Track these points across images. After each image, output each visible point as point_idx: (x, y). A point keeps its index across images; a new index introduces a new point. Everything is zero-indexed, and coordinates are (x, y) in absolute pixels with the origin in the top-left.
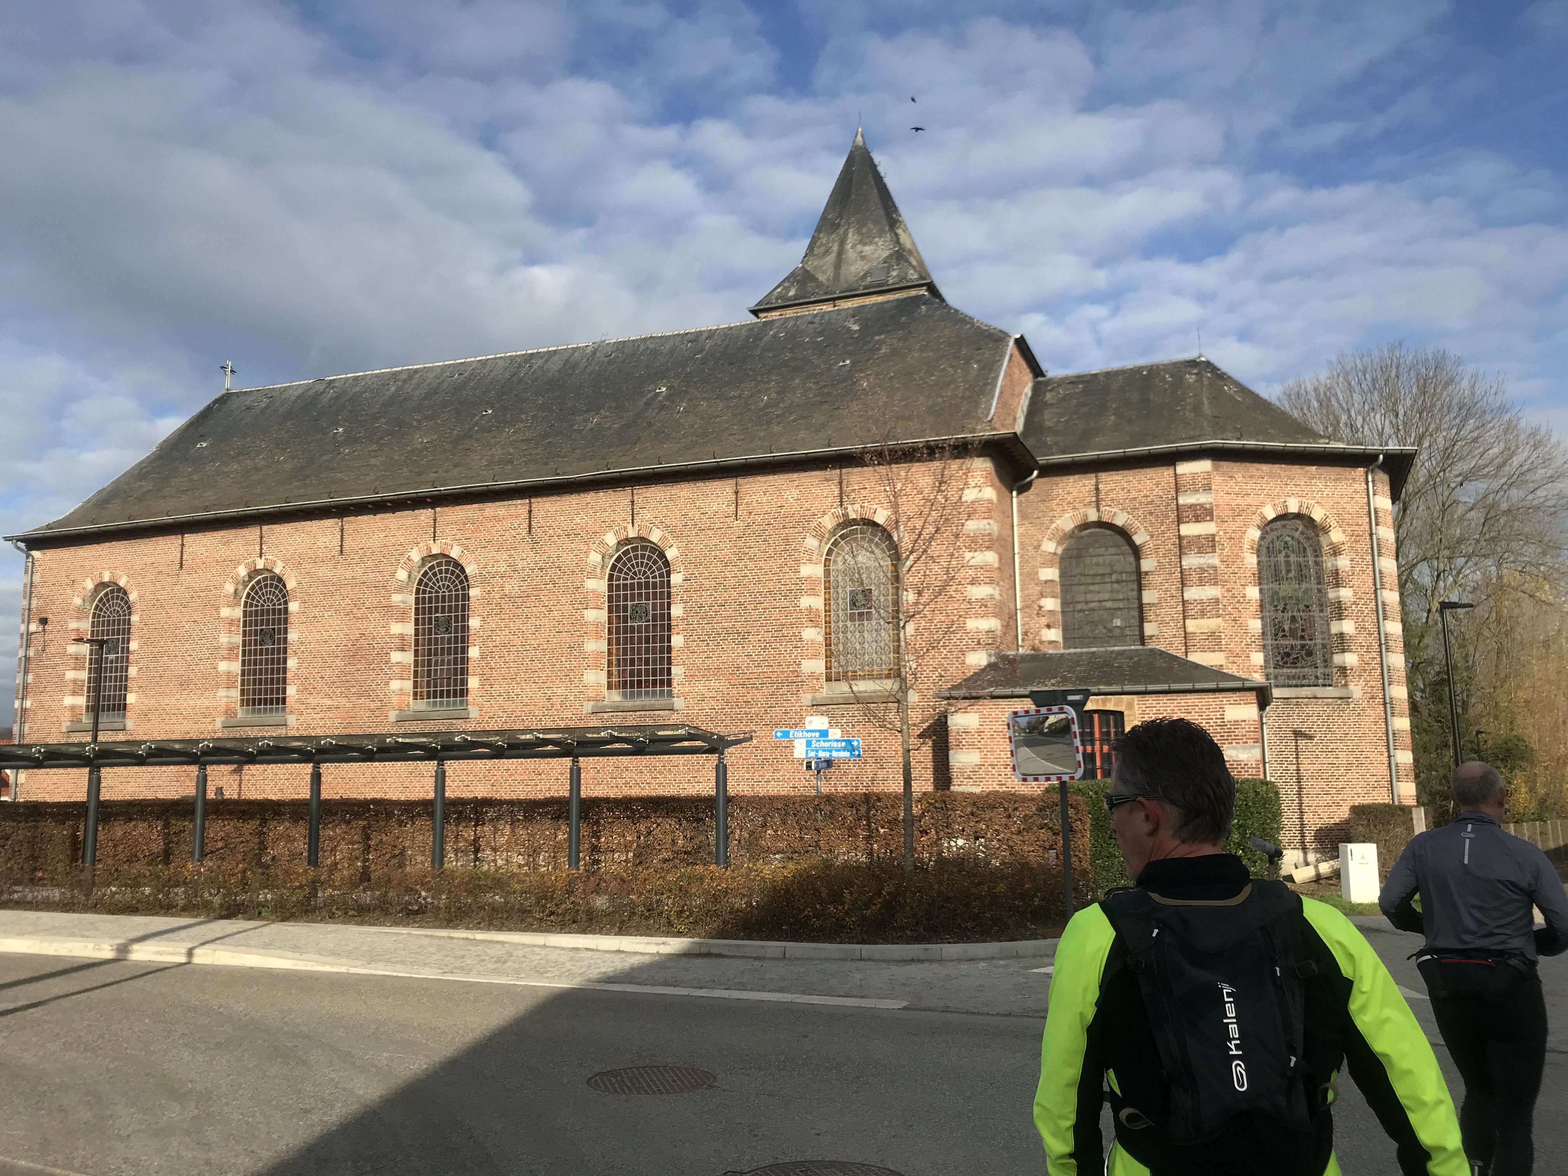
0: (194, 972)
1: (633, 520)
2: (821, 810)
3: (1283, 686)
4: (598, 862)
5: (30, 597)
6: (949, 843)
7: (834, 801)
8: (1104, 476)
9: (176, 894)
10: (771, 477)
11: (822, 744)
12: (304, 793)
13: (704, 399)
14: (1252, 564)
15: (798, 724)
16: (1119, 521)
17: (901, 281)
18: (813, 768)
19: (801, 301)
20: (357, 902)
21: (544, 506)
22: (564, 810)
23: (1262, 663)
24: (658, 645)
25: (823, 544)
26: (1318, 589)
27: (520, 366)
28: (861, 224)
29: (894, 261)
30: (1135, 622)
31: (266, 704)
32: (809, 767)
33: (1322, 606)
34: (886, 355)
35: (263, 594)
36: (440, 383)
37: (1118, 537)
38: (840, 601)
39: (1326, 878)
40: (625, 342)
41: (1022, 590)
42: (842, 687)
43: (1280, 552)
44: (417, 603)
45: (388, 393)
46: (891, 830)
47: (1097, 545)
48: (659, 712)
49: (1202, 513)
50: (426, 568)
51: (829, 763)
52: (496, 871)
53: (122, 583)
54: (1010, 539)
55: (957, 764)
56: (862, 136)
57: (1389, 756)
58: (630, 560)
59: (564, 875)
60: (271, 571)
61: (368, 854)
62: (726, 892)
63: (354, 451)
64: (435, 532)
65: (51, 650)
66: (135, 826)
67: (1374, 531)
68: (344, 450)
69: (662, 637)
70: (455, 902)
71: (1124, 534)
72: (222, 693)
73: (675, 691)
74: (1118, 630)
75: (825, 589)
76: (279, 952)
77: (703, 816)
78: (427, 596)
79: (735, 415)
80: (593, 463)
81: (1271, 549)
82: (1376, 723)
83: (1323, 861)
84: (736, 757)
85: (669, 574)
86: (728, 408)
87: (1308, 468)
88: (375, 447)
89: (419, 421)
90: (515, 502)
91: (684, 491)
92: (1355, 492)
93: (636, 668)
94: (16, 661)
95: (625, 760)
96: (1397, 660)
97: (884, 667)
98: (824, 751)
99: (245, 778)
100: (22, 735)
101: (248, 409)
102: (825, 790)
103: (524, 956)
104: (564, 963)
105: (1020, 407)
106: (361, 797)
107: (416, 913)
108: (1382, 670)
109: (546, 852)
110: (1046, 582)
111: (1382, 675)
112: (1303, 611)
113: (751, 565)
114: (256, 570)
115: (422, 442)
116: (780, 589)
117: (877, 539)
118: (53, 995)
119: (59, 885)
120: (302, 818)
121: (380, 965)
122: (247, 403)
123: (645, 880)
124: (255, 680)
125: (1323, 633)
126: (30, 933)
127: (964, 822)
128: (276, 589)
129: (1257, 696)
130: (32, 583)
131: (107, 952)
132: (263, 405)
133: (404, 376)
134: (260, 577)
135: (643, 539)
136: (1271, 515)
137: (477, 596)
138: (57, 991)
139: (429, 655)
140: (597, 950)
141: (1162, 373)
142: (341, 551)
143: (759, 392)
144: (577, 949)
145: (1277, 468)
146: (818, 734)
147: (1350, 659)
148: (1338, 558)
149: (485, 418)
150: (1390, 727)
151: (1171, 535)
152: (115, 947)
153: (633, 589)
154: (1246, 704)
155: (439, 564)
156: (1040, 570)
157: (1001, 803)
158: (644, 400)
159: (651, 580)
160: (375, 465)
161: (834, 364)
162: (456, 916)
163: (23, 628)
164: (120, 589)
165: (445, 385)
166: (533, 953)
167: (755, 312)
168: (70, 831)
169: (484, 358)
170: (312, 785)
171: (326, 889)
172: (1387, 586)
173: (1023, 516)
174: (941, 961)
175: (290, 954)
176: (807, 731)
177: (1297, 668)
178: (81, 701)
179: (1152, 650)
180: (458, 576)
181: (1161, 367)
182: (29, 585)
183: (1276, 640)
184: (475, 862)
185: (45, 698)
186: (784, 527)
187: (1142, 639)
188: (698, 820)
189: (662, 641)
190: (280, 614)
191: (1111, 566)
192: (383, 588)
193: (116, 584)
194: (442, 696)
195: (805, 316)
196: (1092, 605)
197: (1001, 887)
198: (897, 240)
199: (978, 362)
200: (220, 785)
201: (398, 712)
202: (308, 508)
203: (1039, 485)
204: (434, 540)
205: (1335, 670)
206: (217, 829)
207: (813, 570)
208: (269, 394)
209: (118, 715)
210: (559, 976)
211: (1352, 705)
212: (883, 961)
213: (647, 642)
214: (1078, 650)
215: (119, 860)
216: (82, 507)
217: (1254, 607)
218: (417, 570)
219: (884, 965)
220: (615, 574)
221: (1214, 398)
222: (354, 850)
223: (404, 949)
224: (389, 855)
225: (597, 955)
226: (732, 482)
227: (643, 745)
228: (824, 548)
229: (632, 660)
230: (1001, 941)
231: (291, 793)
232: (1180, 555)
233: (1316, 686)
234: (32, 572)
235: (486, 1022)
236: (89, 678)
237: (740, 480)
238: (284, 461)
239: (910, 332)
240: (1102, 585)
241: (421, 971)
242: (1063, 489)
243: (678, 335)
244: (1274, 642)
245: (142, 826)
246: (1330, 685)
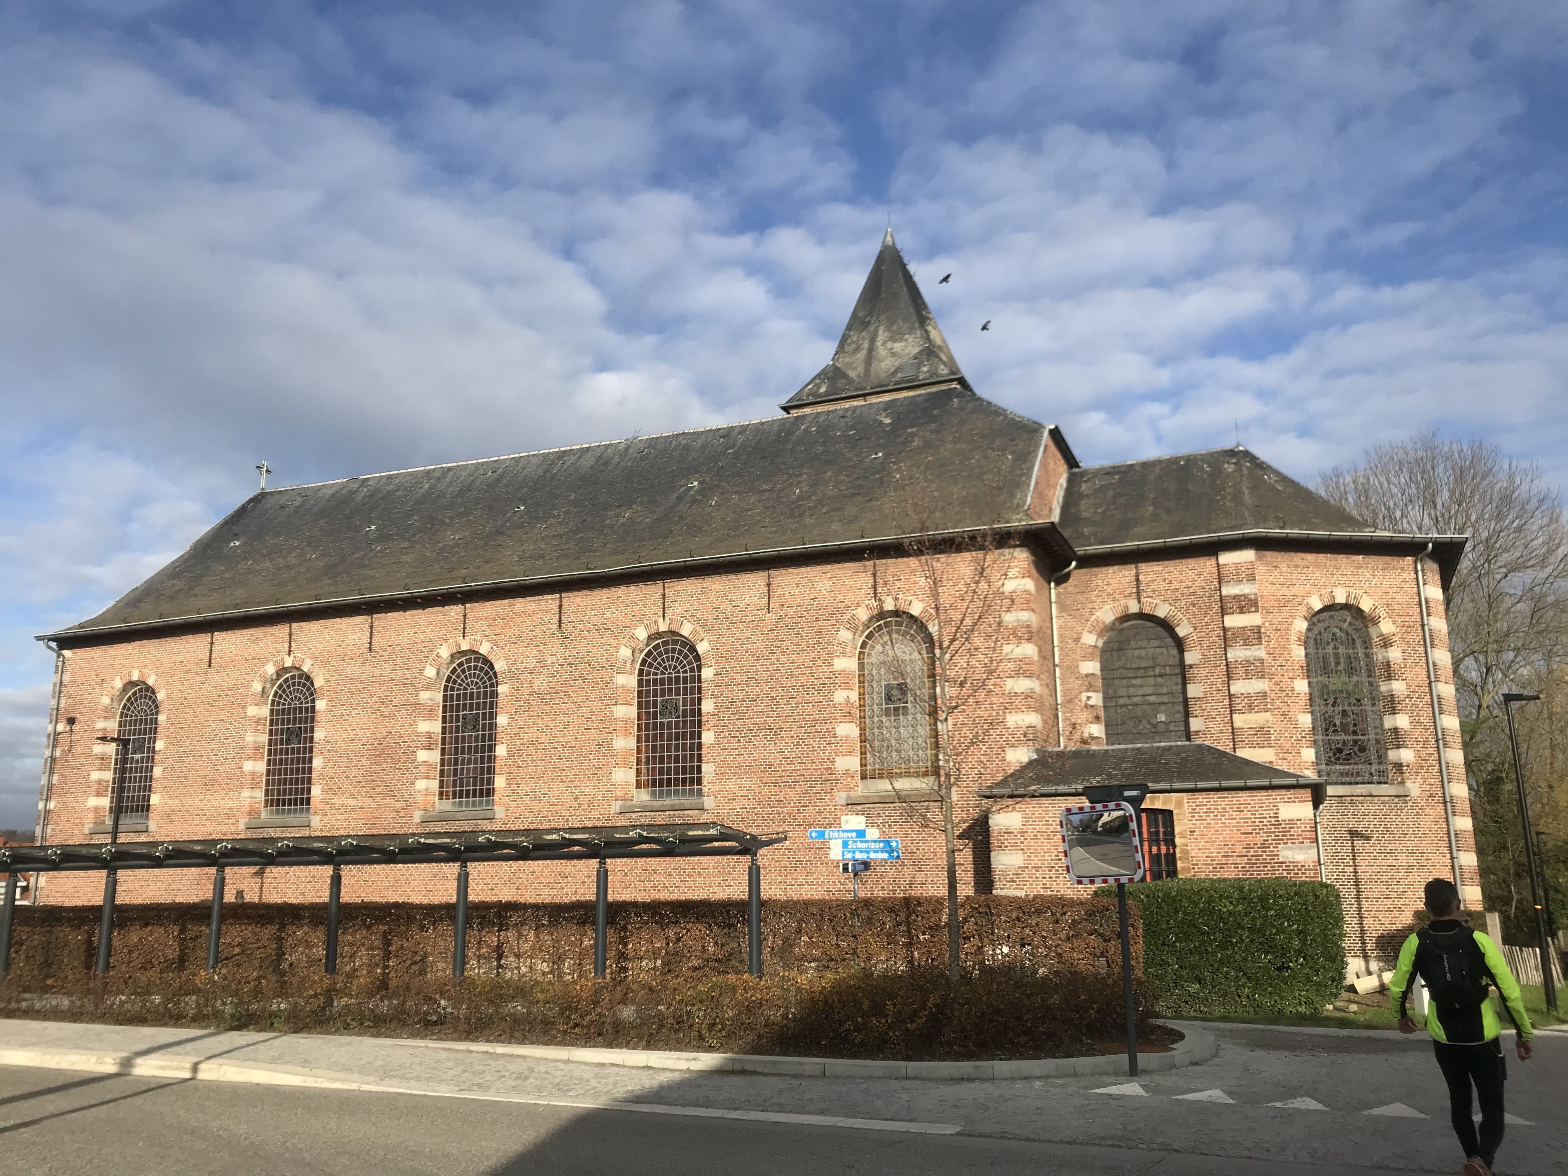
0: (197, 1089)
1: (664, 613)
2: (858, 915)
3: (1336, 784)
4: (626, 970)
5: (59, 697)
6: (994, 950)
7: (873, 906)
8: (1144, 567)
9: (187, 1004)
10: (803, 569)
11: (860, 845)
12: (323, 896)
13: (736, 492)
14: (1300, 656)
15: (834, 823)
16: (1161, 613)
17: (931, 376)
18: (850, 870)
19: (832, 397)
20: (373, 1012)
21: (575, 601)
22: (590, 914)
23: (1314, 760)
24: (688, 742)
25: (857, 637)
26: (1369, 682)
27: (553, 463)
28: (891, 322)
29: (924, 357)
30: (1180, 717)
31: (290, 805)
32: (845, 869)
33: (1373, 700)
34: (918, 448)
35: (290, 692)
36: (473, 481)
37: (1160, 629)
38: (875, 696)
40: (657, 438)
41: (1062, 684)
42: (883, 786)
43: (1328, 644)
44: (445, 701)
45: (421, 491)
46: (932, 936)
47: (1138, 638)
48: (689, 812)
49: (1247, 604)
50: (455, 665)
51: (866, 865)
52: (520, 980)
53: (150, 682)
54: (1049, 631)
55: (1000, 866)
56: (892, 236)
57: (1452, 858)
58: (660, 654)
59: (590, 984)
60: (299, 669)
61: (389, 959)
62: (760, 1003)
63: (386, 549)
64: (464, 628)
65: (78, 750)
66: (151, 932)
67: (1426, 622)
68: (376, 547)
69: (692, 733)
70: (475, 1013)
71: (1166, 626)
72: (246, 793)
73: (705, 790)
74: (1163, 726)
75: (860, 683)
76: (288, 1067)
77: (735, 921)
78: (455, 693)
79: (767, 508)
80: (625, 556)
81: (1319, 641)
82: (1436, 822)
83: (1387, 970)
84: (769, 858)
85: (699, 668)
86: (760, 501)
87: (1354, 557)
88: (406, 544)
89: (451, 518)
90: (545, 597)
91: (716, 584)
92: (1404, 581)
93: (665, 765)
94: (42, 761)
95: (653, 862)
96: (1456, 756)
97: (921, 764)
98: (861, 852)
99: (267, 881)
100: (44, 838)
101: (283, 507)
102: (862, 894)
103: (547, 1072)
104: (588, 1081)
105: (1056, 498)
106: (383, 901)
107: (435, 1023)
108: (1440, 766)
109: (571, 959)
110: (1087, 676)
111: (1441, 772)
112: (1354, 705)
113: (783, 659)
114: (284, 668)
115: (454, 539)
116: (813, 684)
117: (912, 632)
119: (69, 994)
120: (322, 924)
121: (395, 1082)
122: (281, 502)
123: (675, 990)
124: (279, 780)
125: (1376, 727)
126: (33, 1044)
127: (1010, 928)
128: (304, 686)
129: (1312, 793)
130: (61, 682)
131: (109, 1066)
132: (297, 504)
133: (438, 474)
134: (288, 675)
135: (674, 633)
136: (1317, 606)
137: (506, 692)
139: (456, 753)
140: (624, 1066)
141: (1200, 463)
142: (370, 648)
143: (791, 485)
144: (602, 1065)
145: (1322, 557)
146: (854, 834)
147: (1406, 755)
148: (1389, 649)
149: (517, 514)
150: (1451, 828)
151: (1215, 627)
152: (118, 1061)
153: (663, 684)
154: (1301, 802)
155: (468, 661)
156: (1081, 663)
157: (1049, 908)
158: (676, 495)
159: (681, 675)
160: (407, 563)
161: (866, 457)
162: (476, 1028)
163: (50, 728)
164: (149, 688)
165: (478, 483)
166: (557, 1069)
167: (786, 409)
168: (85, 936)
169: (517, 455)
170: (331, 889)
171: (341, 998)
172: (1442, 678)
173: (1062, 608)
174: (992, 1079)
175: (299, 1069)
176: (843, 831)
177: (1350, 764)
178: (105, 802)
179: (1199, 746)
180: (487, 673)
181: (1199, 457)
182: (58, 685)
183: (1327, 735)
184: (498, 969)
185: (69, 799)
186: (817, 620)
187: (1188, 735)
188: (730, 926)
189: (692, 738)
190: (307, 712)
191: (1154, 659)
192: (411, 685)
193: (144, 683)
194: (468, 796)
195: (836, 410)
196: (1136, 700)
197: (1055, 999)
198: (927, 337)
199: (1012, 453)
200: (242, 887)
201: (423, 812)
202: (338, 606)
203: (1078, 576)
204: (464, 636)
205: (1390, 767)
206: (234, 934)
207: (847, 664)
208: (302, 493)
209: (142, 816)
210: (583, 1095)
211: (1410, 804)
212: (931, 1080)
213: (677, 739)
214: (1122, 746)
215: (133, 967)
216: (115, 606)
217: (1303, 701)
218: (446, 666)
219: (931, 1084)
220: (645, 668)
221: (1254, 487)
222: (374, 956)
223: (420, 1064)
224: (408, 963)
225: (624, 1071)
226: (764, 574)
227: (673, 846)
228: (858, 641)
229: (662, 758)
230: (1056, 1058)
231: (312, 897)
232: (1225, 648)
233: (1371, 783)
234: (62, 672)
235: (503, 1147)
236: (114, 779)
237: (773, 573)
238: (317, 558)
239: (942, 425)
240: (1145, 679)
241: (437, 1088)
242: (1103, 580)
243: (710, 430)
244: (1325, 737)
245: (159, 931)
246: (1386, 783)
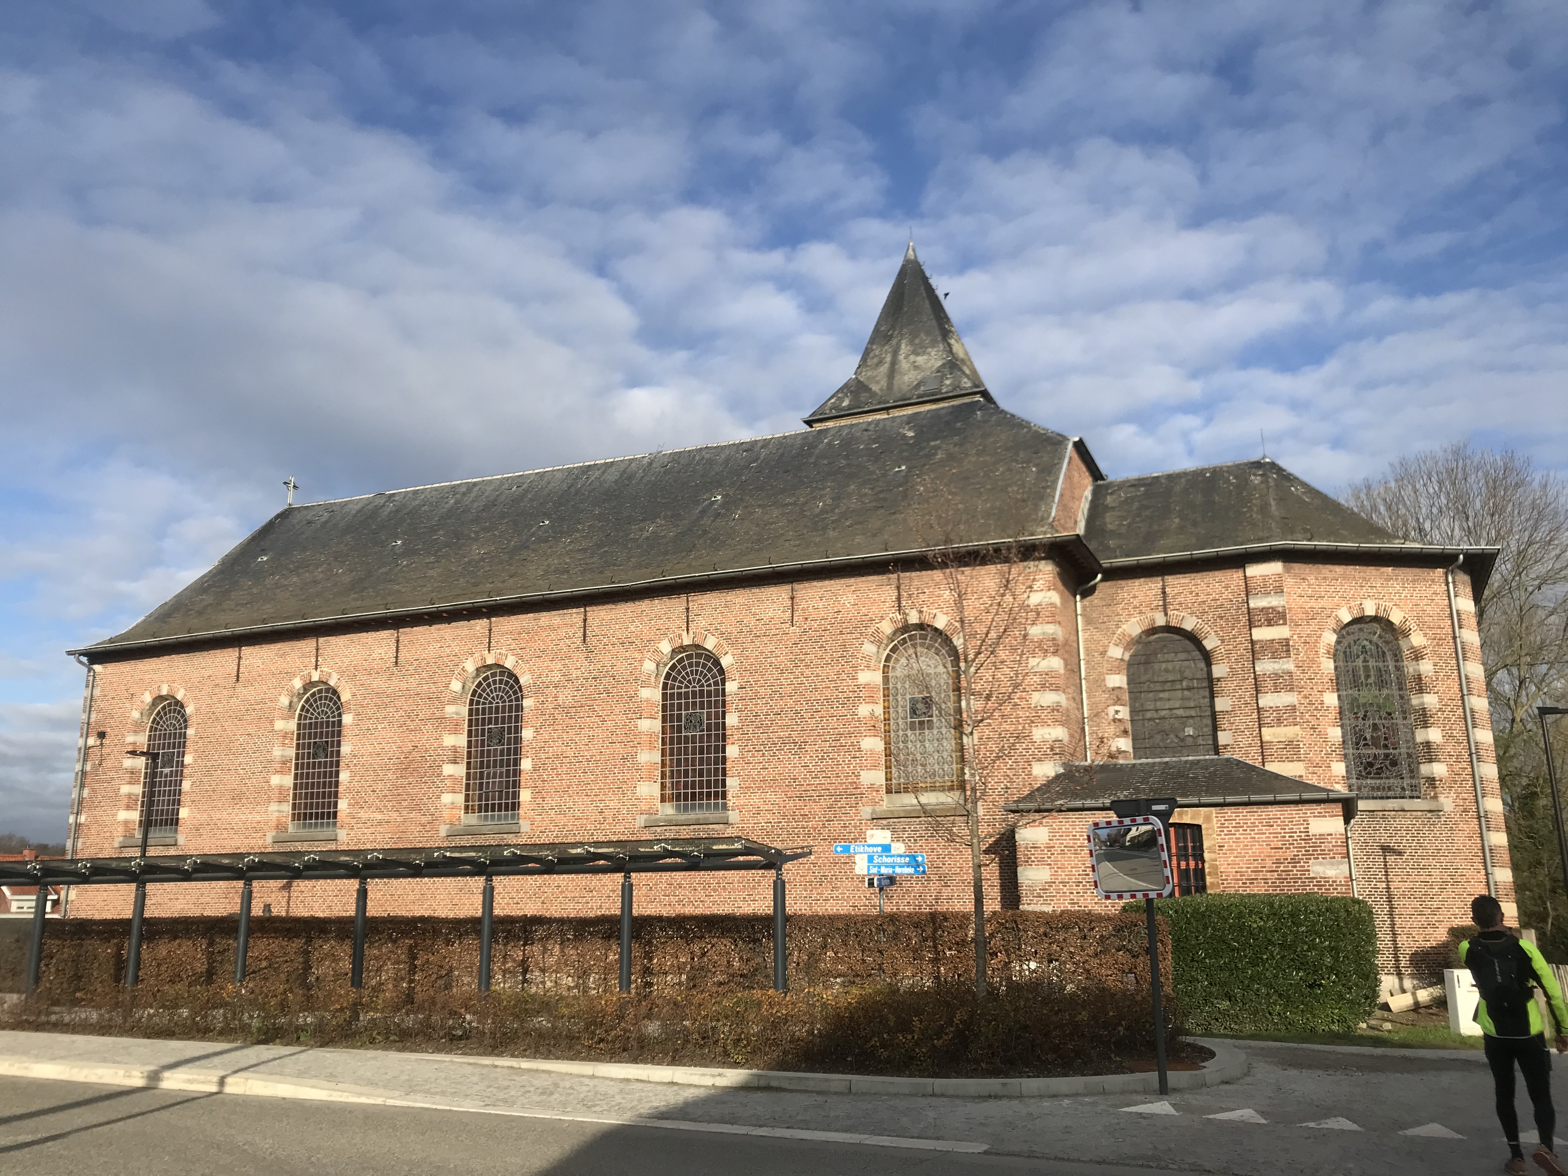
0: (223, 1103)
1: (688, 627)
2: (884, 931)
3: (1367, 798)
4: (651, 985)
5: (90, 711)
6: (1021, 966)
7: (899, 921)
8: (1170, 579)
9: (214, 1017)
10: (827, 583)
11: (885, 859)
12: (350, 910)
13: (759, 506)
14: (1329, 669)
15: (860, 837)
16: (1188, 626)
17: (954, 389)
18: (875, 885)
19: (855, 411)
20: (399, 1026)
21: (599, 614)
22: (615, 928)
23: (1345, 774)
24: (713, 755)
25: (881, 650)
26: (1400, 695)
27: (577, 478)
28: (914, 335)
29: (946, 371)
30: (1208, 730)
31: (317, 818)
32: (871, 884)
33: (1405, 714)
34: (941, 460)
35: (317, 706)
36: (498, 496)
37: (1187, 642)
38: (900, 710)
39: (1425, 1007)
40: (681, 452)
41: (1089, 698)
42: (908, 800)
43: (1358, 657)
44: (470, 714)
45: (446, 506)
46: (959, 952)
47: (1165, 651)
48: (713, 826)
49: (1275, 617)
50: (480, 679)
51: (892, 880)
52: (544, 995)
53: (179, 697)
54: (1075, 645)
55: (1026, 882)
56: (914, 250)
57: (1487, 874)
58: (684, 668)
59: (615, 999)
60: (326, 683)
61: (414, 973)
62: (786, 1019)
63: (412, 563)
64: (490, 642)
65: (107, 764)
66: (179, 945)
67: (1457, 635)
68: (402, 562)
69: (717, 747)
70: (500, 1027)
71: (1193, 639)
72: (274, 807)
73: (730, 804)
74: (1191, 740)
75: (884, 696)
76: (314, 1081)
77: (760, 936)
78: (480, 707)
79: (791, 521)
80: (649, 570)
81: (1348, 653)
82: (1470, 838)
83: (1421, 988)
84: (793, 873)
85: (723, 682)
86: (783, 514)
87: (1384, 569)
88: (432, 559)
89: (476, 532)
90: (570, 611)
91: (739, 598)
92: (1435, 593)
93: (690, 779)
94: (74, 775)
95: (678, 876)
96: (1489, 770)
97: (947, 778)
98: (886, 867)
99: (294, 894)
100: (74, 851)
101: (309, 523)
102: (888, 909)
103: (572, 1088)
104: (613, 1097)
105: (1081, 510)
106: (409, 914)
107: (460, 1038)
108: (1474, 781)
109: (596, 973)
110: (1113, 689)
111: (1475, 786)
112: (1385, 718)
113: (807, 672)
114: (311, 682)
115: (479, 553)
116: (837, 697)
117: (937, 645)
118: (75, 1127)
119: (98, 1007)
120: (349, 938)
121: (419, 1096)
122: (308, 517)
123: (700, 1005)
124: (306, 794)
125: (1407, 741)
126: (62, 1058)
127: (1037, 944)
128: (330, 701)
129: (1343, 808)
130: (92, 696)
131: (137, 1080)
132: (323, 519)
133: (464, 490)
134: (315, 689)
135: (698, 646)
136: (1347, 618)
137: (531, 706)
138: (79, 1123)
139: (482, 767)
140: (649, 1082)
141: (1225, 474)
142: (396, 663)
143: (814, 498)
145: (1351, 570)
146: (880, 849)
147: (1439, 769)
148: (1420, 662)
149: (542, 529)
150: (1486, 843)
151: (1243, 640)
152: (146, 1074)
153: (687, 698)
154: (1332, 816)
155: (494, 675)
156: (1107, 677)
157: (1076, 923)
158: (700, 508)
159: (705, 688)
160: (432, 577)
161: (890, 470)
162: (501, 1043)
163: (81, 742)
164: (177, 702)
165: (503, 498)
166: (581, 1084)
167: (809, 423)
168: (115, 949)
169: (542, 470)
170: (357, 903)
171: (367, 1012)
172: (1475, 692)
173: (1088, 621)
174: (1020, 1097)
175: (325, 1084)
176: (869, 846)
177: (1382, 778)
178: (135, 816)
179: (1228, 760)
180: (512, 687)
181: (1225, 469)
182: (89, 699)
183: (1358, 749)
184: (523, 983)
185: (98, 812)
186: (841, 633)
187: (1216, 749)
188: (756, 941)
189: (717, 752)
190: (333, 726)
191: (1181, 672)
192: (437, 699)
193: (173, 697)
194: (493, 810)
195: (859, 424)
196: (1163, 713)
197: (1084, 1016)
198: (950, 350)
199: (1036, 465)
200: (269, 901)
201: (448, 826)
202: (365, 620)
203: (1104, 589)
204: (489, 650)
205: (1422, 781)
206: (261, 948)
207: (872, 677)
208: (330, 508)
209: (171, 829)
210: (608, 1111)
211: (1443, 819)
212: (958, 1097)
213: (702, 753)
214: (1150, 760)
215: (162, 980)
216: (145, 621)
217: (1333, 714)
218: (471, 680)
219: (958, 1102)
220: (670, 682)
221: (1281, 499)
222: (399, 970)
223: (445, 1079)
224: (435, 976)
225: (649, 1087)
226: (788, 587)
227: (697, 860)
228: (883, 654)
229: (686, 771)
230: (1085, 1075)
231: (339, 911)
232: (1253, 661)
233: (1403, 798)
234: (93, 686)
235: (528, 1164)
236: (144, 792)
237: (796, 586)
238: (343, 573)
239: (966, 437)
240: (1172, 692)
241: (462, 1104)
242: (1129, 592)
243: (734, 444)
244: (1355, 751)
245: (187, 945)
246: (1418, 797)
